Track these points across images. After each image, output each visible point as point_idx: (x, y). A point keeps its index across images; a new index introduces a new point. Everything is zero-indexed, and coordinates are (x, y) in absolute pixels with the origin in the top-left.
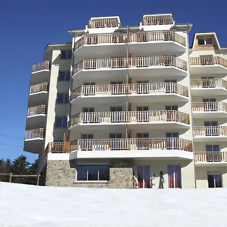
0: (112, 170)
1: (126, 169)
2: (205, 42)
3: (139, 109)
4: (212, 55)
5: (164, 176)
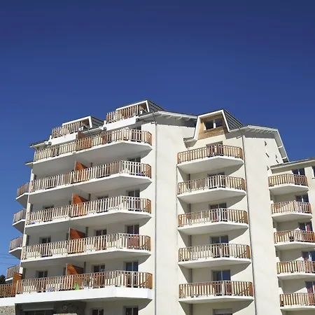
2: (215, 125)
3: (98, 233)
4: (221, 143)
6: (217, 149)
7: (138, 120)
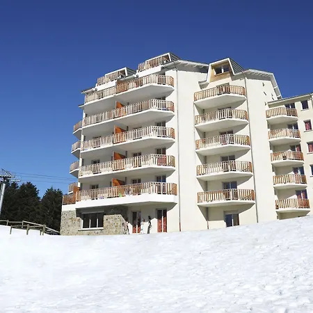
0: (105, 217)
1: (116, 216)
2: (223, 70)
3: (135, 155)
4: (228, 84)
5: (151, 221)
6: (225, 89)
7: (162, 68)
